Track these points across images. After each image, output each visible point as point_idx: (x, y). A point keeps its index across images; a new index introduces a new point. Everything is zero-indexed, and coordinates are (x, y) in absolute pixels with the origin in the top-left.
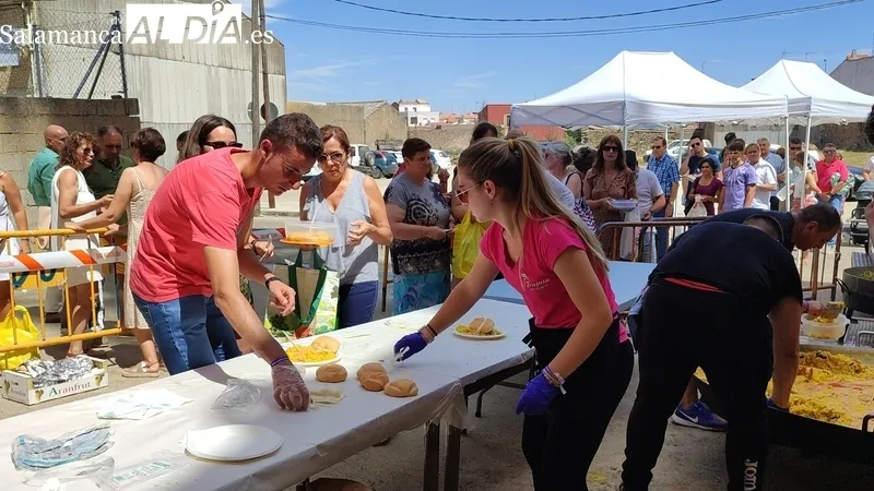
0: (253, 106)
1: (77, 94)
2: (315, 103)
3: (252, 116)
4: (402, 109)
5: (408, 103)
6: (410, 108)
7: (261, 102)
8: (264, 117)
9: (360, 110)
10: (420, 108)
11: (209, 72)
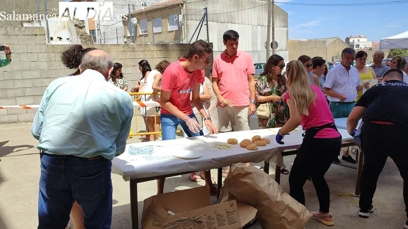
0: (267, 43)
1: (190, 42)
2: (301, 40)
3: (267, 47)
4: (351, 40)
5: (355, 37)
6: (356, 40)
7: (271, 41)
8: (272, 47)
9: (324, 42)
10: (361, 40)
11: (253, 29)
